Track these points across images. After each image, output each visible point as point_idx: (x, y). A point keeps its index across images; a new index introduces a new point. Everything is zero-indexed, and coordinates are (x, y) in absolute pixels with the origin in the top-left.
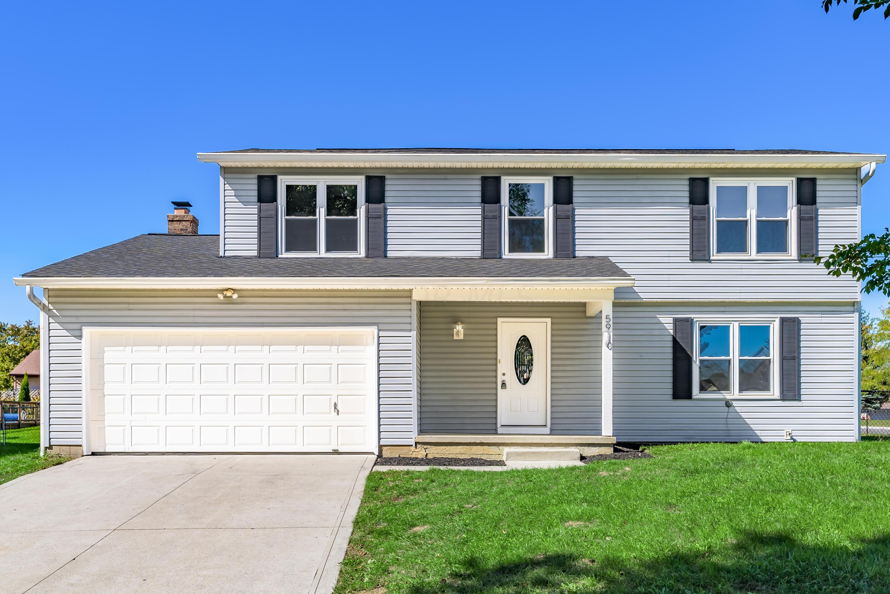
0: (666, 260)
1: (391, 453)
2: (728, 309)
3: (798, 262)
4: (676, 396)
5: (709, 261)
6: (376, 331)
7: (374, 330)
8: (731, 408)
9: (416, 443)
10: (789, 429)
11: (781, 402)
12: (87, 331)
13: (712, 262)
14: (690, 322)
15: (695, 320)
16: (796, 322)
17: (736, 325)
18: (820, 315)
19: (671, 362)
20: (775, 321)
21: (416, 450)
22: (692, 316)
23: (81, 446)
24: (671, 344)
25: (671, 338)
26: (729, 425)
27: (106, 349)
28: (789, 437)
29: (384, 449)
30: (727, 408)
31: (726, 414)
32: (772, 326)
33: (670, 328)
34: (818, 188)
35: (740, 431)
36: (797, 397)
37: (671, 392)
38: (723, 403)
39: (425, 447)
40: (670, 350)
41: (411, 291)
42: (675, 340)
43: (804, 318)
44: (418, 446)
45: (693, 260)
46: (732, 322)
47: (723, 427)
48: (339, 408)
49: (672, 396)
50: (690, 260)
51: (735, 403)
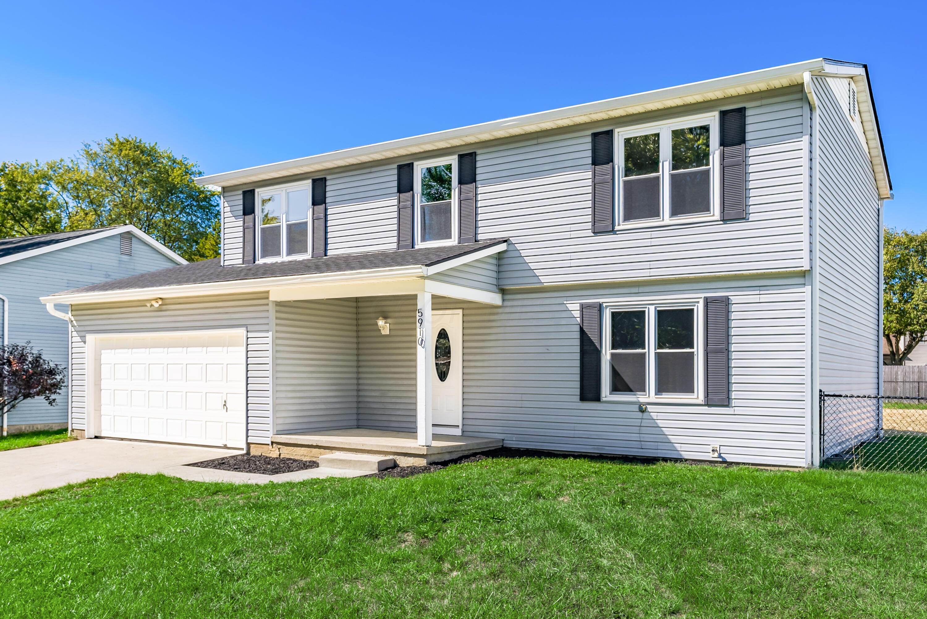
0: (567, 235)
1: (256, 451)
2: (641, 289)
3: (721, 222)
4: (583, 398)
5: (613, 231)
6: (245, 332)
7: (242, 332)
8: (645, 414)
9: (272, 443)
10: (716, 443)
11: (706, 407)
12: (90, 338)
13: (617, 233)
14: (600, 308)
15: (604, 305)
16: (726, 301)
17: (652, 308)
18: (758, 292)
19: (578, 356)
20: (698, 302)
21: (273, 450)
22: (601, 301)
23: (84, 430)
24: (577, 335)
25: (577, 328)
26: (641, 435)
27: (103, 351)
28: (716, 455)
29: (252, 446)
30: (640, 414)
31: (640, 420)
32: (695, 308)
33: (577, 314)
34: (749, 120)
35: (656, 444)
36: (726, 403)
37: (578, 392)
38: (636, 408)
39: (279, 446)
40: (578, 342)
41: (268, 292)
42: (582, 331)
43: (736, 297)
44: (274, 445)
45: (596, 233)
46: (647, 306)
47: (635, 437)
48: (228, 405)
49: (579, 397)
50: (594, 233)
51: (650, 408)
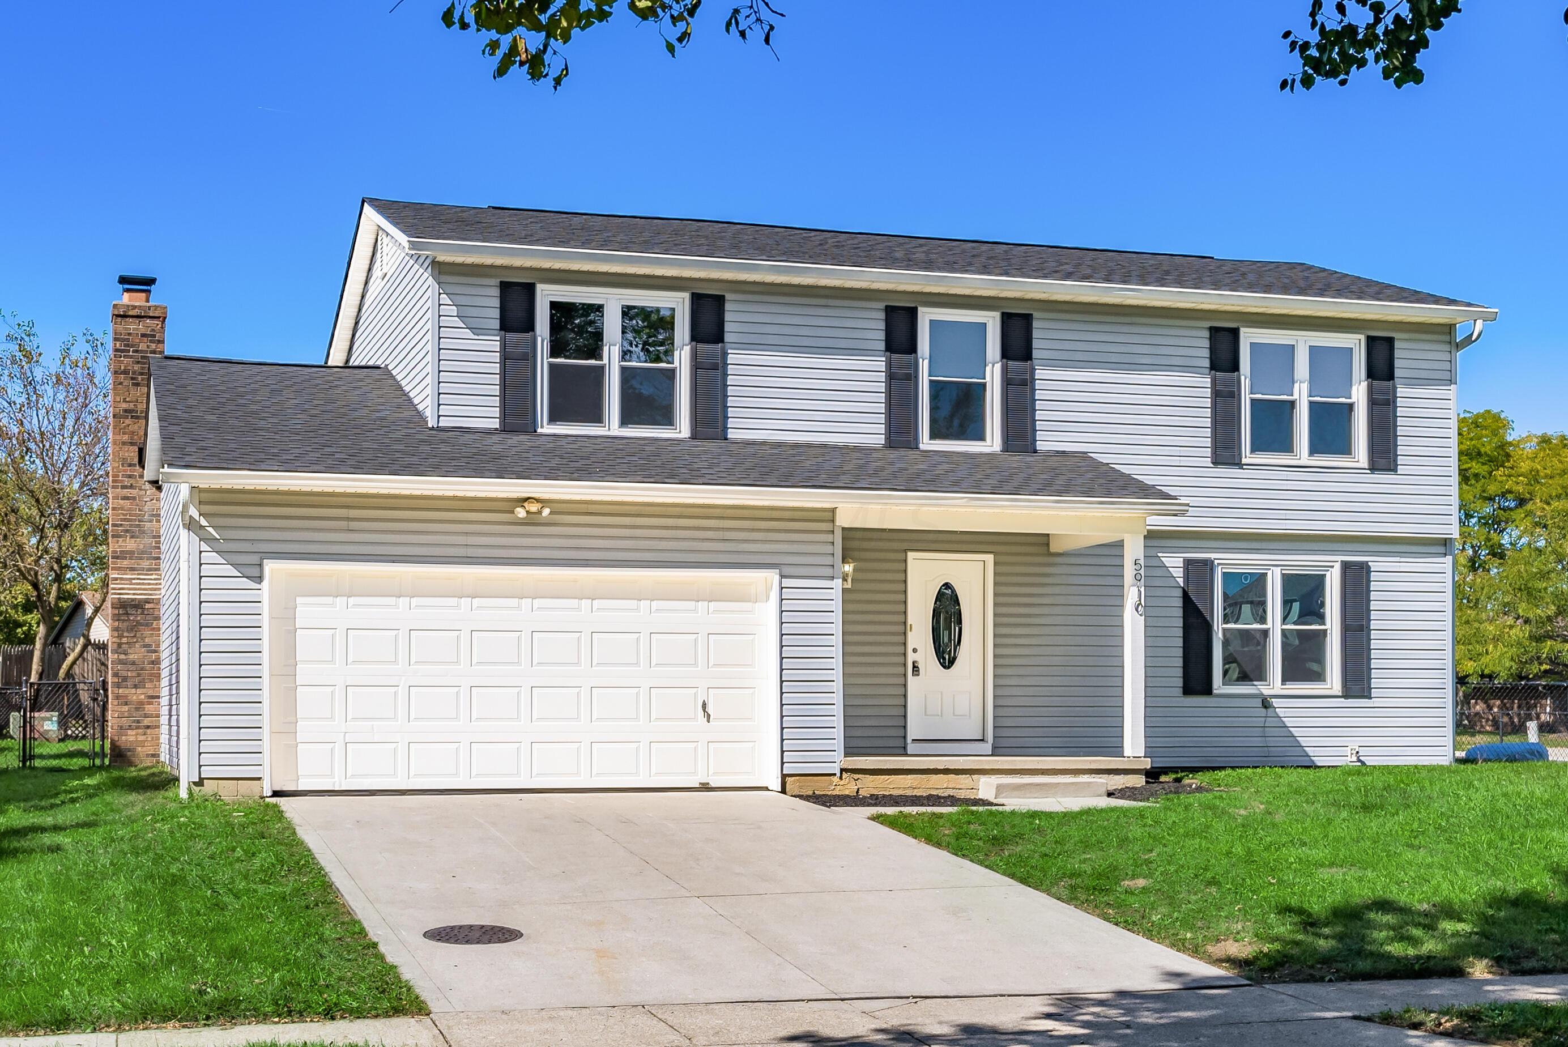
0: (1176, 461)
1: (800, 787)
2: (1264, 545)
3: (1369, 471)
4: (1188, 690)
5: (1240, 465)
6: (777, 577)
7: (772, 576)
8: (1270, 710)
9: (842, 770)
10: (1354, 744)
11: (1343, 699)
12: (270, 567)
13: (1244, 467)
14: (1208, 565)
15: (1216, 562)
16: (1364, 569)
17: (1278, 571)
18: (1398, 559)
19: (1180, 632)
20: (1332, 567)
21: (842, 783)
22: (1212, 556)
23: (259, 779)
24: (1179, 602)
25: (1179, 593)
26: (1267, 739)
27: (299, 600)
28: (1354, 759)
29: (789, 780)
30: (1264, 710)
31: (1263, 719)
32: (1328, 574)
33: (1178, 573)
34: (1397, 353)
35: (1284, 749)
36: (1366, 693)
37: (1180, 682)
38: (1258, 702)
39: (856, 776)
40: (1179, 612)
41: (833, 510)
42: (1186, 596)
43: (1378, 564)
44: (845, 775)
45: (1216, 462)
46: (1271, 568)
47: (1258, 741)
48: (710, 709)
49: (1181, 689)
50: (1213, 463)
51: (1275, 702)
